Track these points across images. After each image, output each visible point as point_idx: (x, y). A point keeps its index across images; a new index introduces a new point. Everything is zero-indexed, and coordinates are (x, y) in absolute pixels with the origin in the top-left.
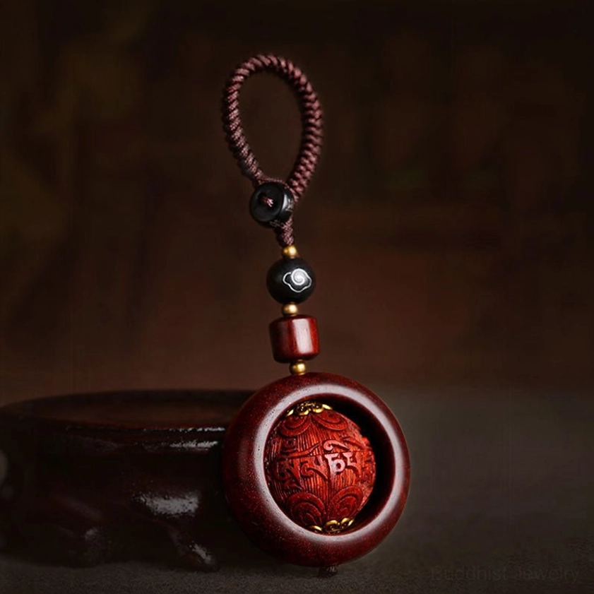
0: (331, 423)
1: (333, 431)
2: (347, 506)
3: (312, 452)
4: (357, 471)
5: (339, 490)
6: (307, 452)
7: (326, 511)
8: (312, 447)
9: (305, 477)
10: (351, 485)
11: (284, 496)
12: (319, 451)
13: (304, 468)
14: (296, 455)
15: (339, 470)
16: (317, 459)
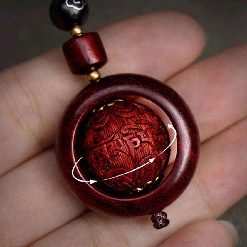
0: (125, 112)
1: (127, 118)
2: (150, 170)
3: (114, 137)
4: (151, 143)
5: (140, 160)
6: (110, 138)
7: (135, 177)
8: (114, 133)
9: (113, 157)
10: (149, 154)
11: (103, 173)
12: (119, 135)
13: (110, 151)
14: (103, 142)
15: (137, 146)
16: (118, 142)
